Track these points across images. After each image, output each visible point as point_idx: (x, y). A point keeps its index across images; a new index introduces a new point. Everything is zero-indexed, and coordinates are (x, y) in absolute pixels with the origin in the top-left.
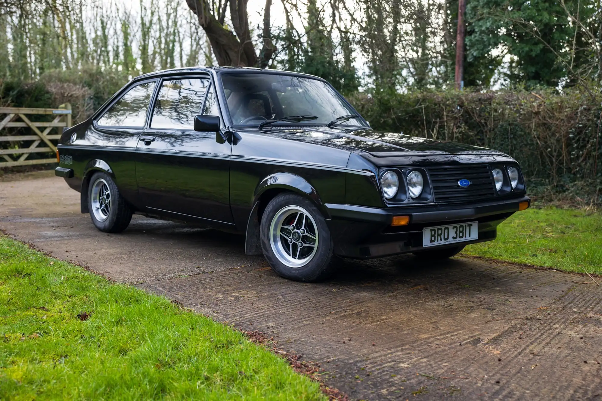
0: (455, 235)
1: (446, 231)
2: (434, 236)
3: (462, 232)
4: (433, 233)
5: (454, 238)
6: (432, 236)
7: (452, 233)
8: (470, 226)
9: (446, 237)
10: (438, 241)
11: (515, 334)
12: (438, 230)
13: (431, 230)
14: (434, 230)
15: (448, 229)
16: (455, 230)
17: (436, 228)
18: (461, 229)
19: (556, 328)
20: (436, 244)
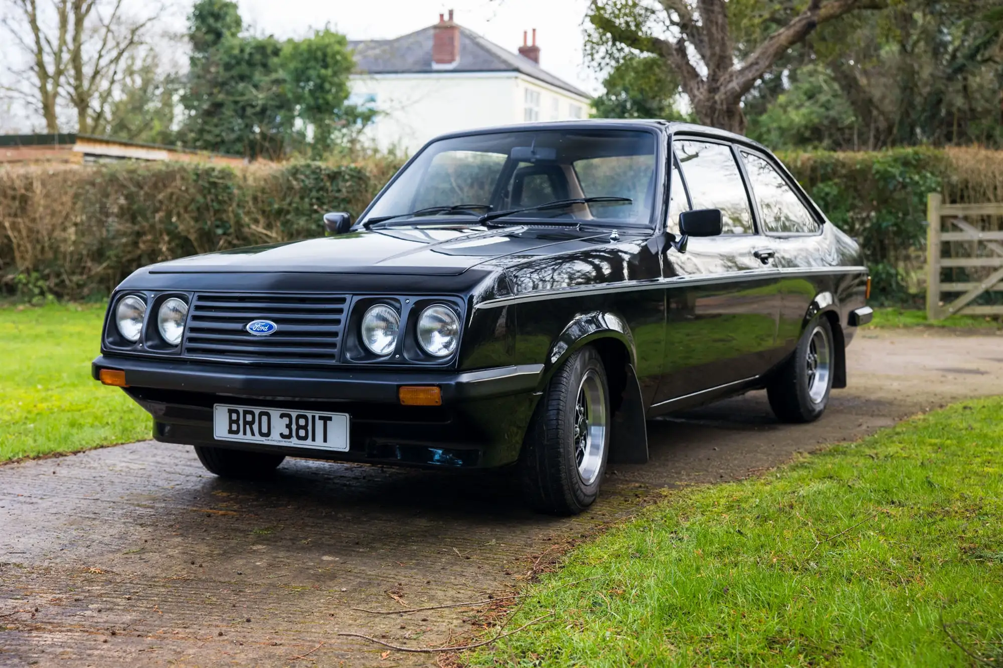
0: (286, 432)
1: (264, 419)
2: (237, 422)
3: (305, 428)
4: (234, 417)
5: (282, 435)
6: (231, 421)
8: (326, 420)
9: (265, 430)
10: (245, 433)
12: (245, 412)
13: (231, 412)
16: (286, 420)
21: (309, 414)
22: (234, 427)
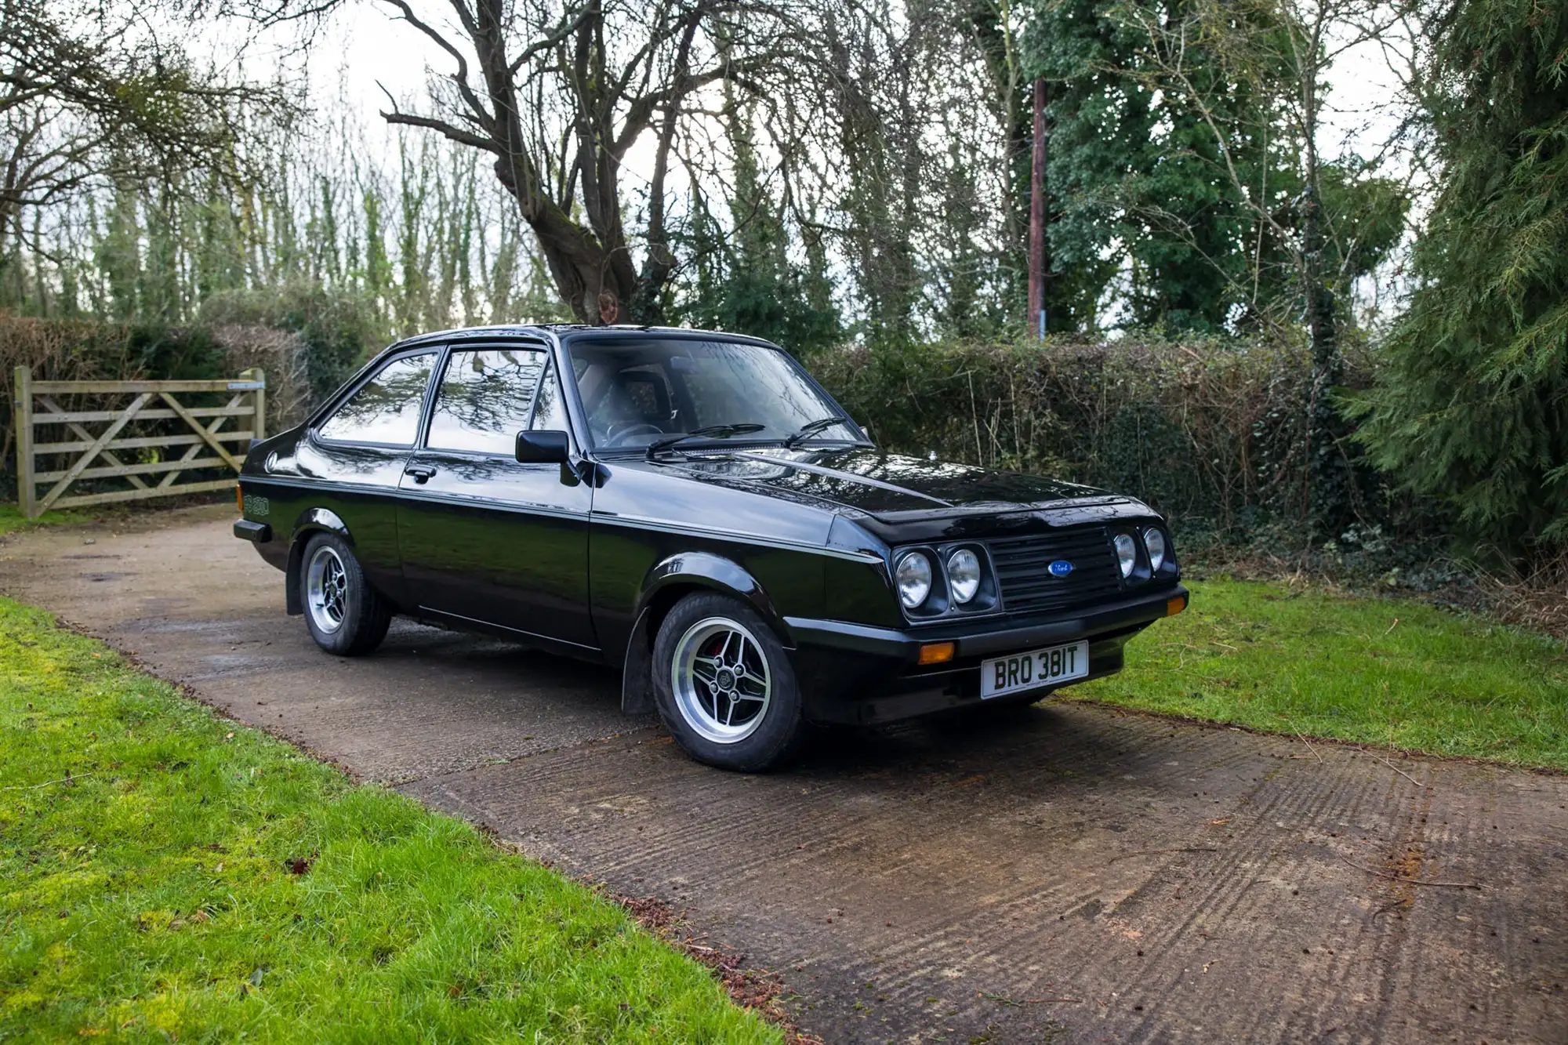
0: (1043, 672)
1: (1026, 663)
2: (1003, 675)
3: (1058, 663)
4: (1001, 669)
5: (1041, 677)
6: (998, 675)
7: (1038, 668)
8: (1073, 650)
9: (1026, 676)
11: (1167, 887)
12: (1011, 662)
13: (997, 665)
14: (1003, 664)
15: (1029, 659)
16: (1044, 660)
17: (1006, 659)
18: (1056, 658)
19: (1246, 871)
20: (1006, 690)
21: (1060, 648)
22: (1001, 681)
